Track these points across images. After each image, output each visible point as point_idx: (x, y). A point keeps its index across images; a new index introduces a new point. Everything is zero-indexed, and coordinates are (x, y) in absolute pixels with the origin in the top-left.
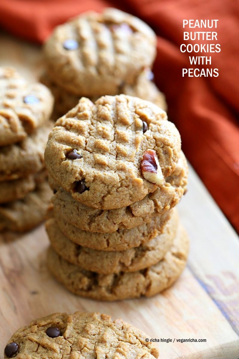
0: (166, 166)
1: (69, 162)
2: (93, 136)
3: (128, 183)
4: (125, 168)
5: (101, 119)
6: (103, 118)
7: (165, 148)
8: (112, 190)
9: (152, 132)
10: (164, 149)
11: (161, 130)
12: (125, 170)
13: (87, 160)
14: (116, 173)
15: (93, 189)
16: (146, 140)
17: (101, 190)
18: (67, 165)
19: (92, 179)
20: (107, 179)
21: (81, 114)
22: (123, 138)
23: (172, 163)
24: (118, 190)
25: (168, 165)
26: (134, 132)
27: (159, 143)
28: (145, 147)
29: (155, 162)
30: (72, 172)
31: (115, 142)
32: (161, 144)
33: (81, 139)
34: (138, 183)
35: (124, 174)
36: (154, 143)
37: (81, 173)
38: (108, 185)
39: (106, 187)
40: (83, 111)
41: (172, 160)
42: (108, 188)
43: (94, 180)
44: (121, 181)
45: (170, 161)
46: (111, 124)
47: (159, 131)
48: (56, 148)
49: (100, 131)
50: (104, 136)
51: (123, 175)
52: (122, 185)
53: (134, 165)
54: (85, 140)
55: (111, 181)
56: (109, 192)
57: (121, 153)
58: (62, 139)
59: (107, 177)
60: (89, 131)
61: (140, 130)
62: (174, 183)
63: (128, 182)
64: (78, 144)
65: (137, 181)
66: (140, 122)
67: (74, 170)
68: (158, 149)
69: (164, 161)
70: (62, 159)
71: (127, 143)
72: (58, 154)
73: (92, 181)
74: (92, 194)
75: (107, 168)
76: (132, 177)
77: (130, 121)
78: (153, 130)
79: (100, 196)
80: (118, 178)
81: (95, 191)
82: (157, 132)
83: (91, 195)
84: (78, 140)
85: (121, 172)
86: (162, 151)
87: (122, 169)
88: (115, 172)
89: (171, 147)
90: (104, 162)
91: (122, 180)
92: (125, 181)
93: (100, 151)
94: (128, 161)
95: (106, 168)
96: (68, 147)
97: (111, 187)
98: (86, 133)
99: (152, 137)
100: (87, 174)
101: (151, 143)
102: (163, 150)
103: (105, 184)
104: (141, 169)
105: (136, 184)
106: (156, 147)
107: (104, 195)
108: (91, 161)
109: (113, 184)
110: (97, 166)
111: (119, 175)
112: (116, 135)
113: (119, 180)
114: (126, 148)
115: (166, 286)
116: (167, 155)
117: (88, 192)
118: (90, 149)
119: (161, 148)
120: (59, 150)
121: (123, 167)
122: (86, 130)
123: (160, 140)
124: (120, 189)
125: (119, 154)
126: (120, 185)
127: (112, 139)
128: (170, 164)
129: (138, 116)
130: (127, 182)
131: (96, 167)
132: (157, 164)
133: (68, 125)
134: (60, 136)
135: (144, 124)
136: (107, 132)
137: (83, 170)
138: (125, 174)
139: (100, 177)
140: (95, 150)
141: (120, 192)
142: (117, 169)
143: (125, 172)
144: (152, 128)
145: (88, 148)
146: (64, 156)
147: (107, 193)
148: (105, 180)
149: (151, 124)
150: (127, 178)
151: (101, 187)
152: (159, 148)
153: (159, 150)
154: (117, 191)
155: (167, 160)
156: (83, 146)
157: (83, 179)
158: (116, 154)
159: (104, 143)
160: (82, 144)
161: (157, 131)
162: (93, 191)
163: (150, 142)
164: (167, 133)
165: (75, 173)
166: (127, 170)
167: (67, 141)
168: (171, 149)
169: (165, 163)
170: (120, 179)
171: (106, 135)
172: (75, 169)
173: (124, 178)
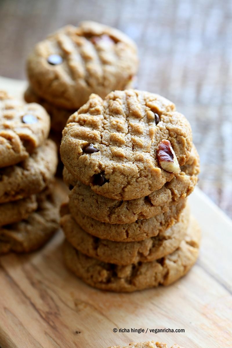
0: (181, 156)
1: (87, 155)
2: (107, 130)
3: (147, 173)
4: (142, 158)
5: (114, 113)
6: (115, 112)
7: (179, 138)
8: (132, 181)
9: (165, 124)
10: (178, 139)
11: (173, 121)
12: (142, 160)
13: (104, 153)
14: (134, 164)
15: (113, 181)
16: (160, 131)
17: (121, 181)
18: (85, 159)
19: (112, 171)
21: (93, 109)
22: (137, 130)
23: (186, 152)
24: (138, 180)
25: (183, 155)
26: (147, 124)
27: (172, 133)
28: (159, 138)
29: (171, 151)
30: (91, 165)
31: (129, 134)
32: (175, 134)
33: (97, 133)
34: (156, 172)
35: (142, 165)
36: (167, 133)
37: (100, 166)
38: (128, 177)
39: (126, 178)
40: (95, 107)
41: (186, 149)
42: (127, 179)
43: (113, 172)
44: (140, 171)
45: (184, 150)
46: (124, 117)
47: (171, 122)
48: (73, 143)
49: (114, 125)
50: (119, 129)
51: (141, 165)
52: (141, 175)
53: (151, 156)
54: (100, 134)
55: (131, 172)
56: (129, 183)
57: (137, 144)
58: (77, 134)
59: (126, 169)
60: (103, 125)
61: (153, 122)
62: (187, 172)
63: (147, 172)
64: (94, 138)
65: (156, 170)
66: (152, 114)
67: (93, 163)
68: (172, 140)
69: (178, 150)
70: (79, 154)
71: (141, 135)
72: (75, 149)
73: (111, 173)
74: (112, 186)
75: (125, 160)
76: (150, 167)
77: (142, 114)
78: (165, 121)
79: (120, 187)
80: (137, 169)
81: (115, 183)
82: (170, 123)
83: (111, 187)
84: (94, 135)
85: (139, 162)
86: (176, 141)
87: (140, 160)
88: (133, 163)
89: (184, 137)
90: (122, 154)
91: (141, 170)
92: (144, 171)
93: (116, 144)
94: (145, 152)
95: (124, 160)
96: (84, 142)
97: (131, 178)
98: (100, 127)
99: (165, 128)
100: (106, 167)
101: (164, 134)
102: (176, 139)
103: (125, 175)
104: (158, 159)
105: (154, 174)
106: (170, 138)
107: (124, 186)
108: (109, 154)
109: (133, 174)
110: (115, 158)
111: (137, 166)
112: (130, 128)
113: (138, 171)
114: (141, 140)
115: (182, 274)
116: (180, 144)
117: (108, 184)
118: (106, 143)
119: (175, 138)
120: (76, 145)
121: (140, 158)
122: (100, 124)
123: (173, 130)
124: (140, 179)
125: (135, 146)
126: (139, 176)
127: (127, 132)
128: (184, 153)
129: (149, 109)
130: (145, 172)
131: (115, 159)
132: (173, 153)
133: (82, 120)
134: (75, 132)
135: (155, 115)
136: (121, 125)
137: (101, 163)
138: (143, 164)
139: (119, 169)
140: (111, 143)
141: (139, 182)
142: (135, 160)
143: (143, 163)
144: (164, 119)
145: (104, 142)
146: (82, 151)
147: (127, 183)
148: (124, 171)
149: (162, 116)
150: (145, 168)
151: (121, 178)
152: (173, 138)
153: (173, 140)
154: (137, 181)
155: (181, 149)
156: (99, 140)
157: (103, 171)
158: (132, 146)
159: (120, 136)
160: (97, 137)
161: (169, 122)
162: (113, 183)
163: (163, 133)
164: (179, 123)
165: (94, 166)
166: (144, 160)
167: (83, 136)
168: (185, 139)
169: (179, 153)
170: (138, 170)
171: (121, 129)
172: (93, 162)
173: (143, 168)
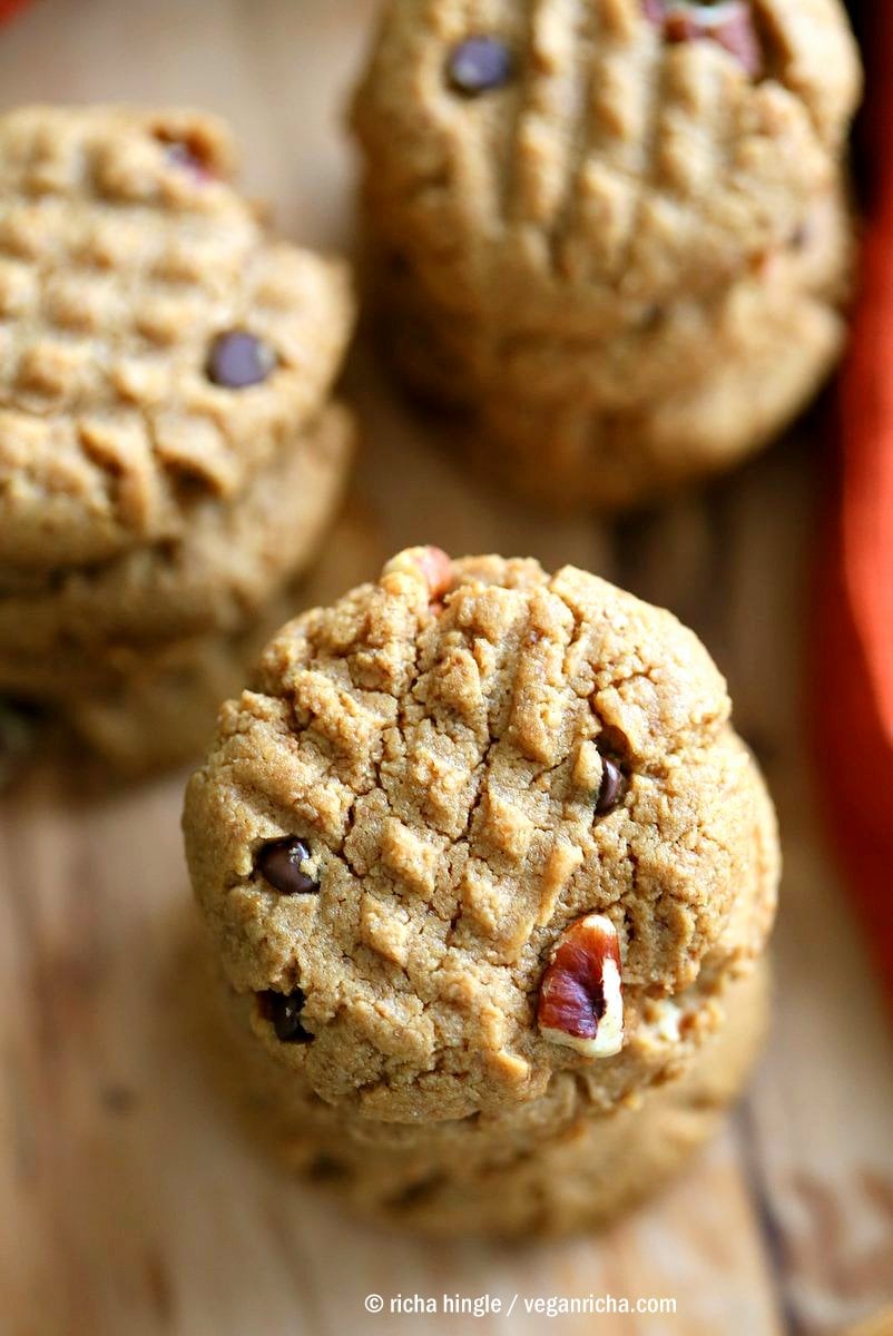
0: (654, 976)
1: (259, 899)
2: (386, 791)
3: (466, 1067)
4: (467, 1001)
5: (443, 709)
6: (446, 710)
7: (666, 908)
8: (399, 1078)
9: (633, 827)
10: (663, 912)
11: (670, 823)
12: (467, 1008)
13: (332, 912)
14: (426, 1016)
15: (326, 1053)
16: (597, 860)
17: (354, 1066)
18: (248, 912)
19: (330, 1014)
20: (383, 1034)
21: (366, 657)
22: (499, 841)
23: (682, 966)
24: (422, 1082)
25: (664, 972)
26: (557, 809)
27: (644, 881)
28: (584, 893)
29: (602, 986)
30: (260, 950)
31: (465, 846)
32: (654, 889)
33: (333, 799)
34: (505, 1073)
35: (459, 1027)
36: (625, 878)
37: (293, 972)
38: (386, 1059)
39: (378, 1059)
40: (380, 647)
41: (683, 954)
42: (383, 1063)
43: (334, 1022)
44: (442, 1051)
45: (677, 956)
46: (477, 742)
47: (660, 825)
48: (224, 821)
49: (417, 782)
50: (427, 813)
51: (454, 1029)
52: (441, 1065)
53: (515, 982)
54: (348, 804)
55: (400, 1048)
56: (385, 1079)
57: (470, 916)
58: (256, 781)
59: (388, 1030)
60: (376, 757)
61: (586, 804)
63: (468, 1063)
64: (315, 821)
65: (505, 1066)
66: (592, 764)
67: (270, 949)
68: (635, 906)
69: (651, 954)
70: (235, 881)
71: (511, 866)
72: (226, 849)
73: (326, 1021)
74: (319, 1066)
75: (399, 981)
76: (485, 1047)
77: (551, 747)
78: (638, 811)
79: (348, 1081)
80: (431, 1038)
81: (332, 1062)
82: (651, 831)
83: (312, 1070)
84: (318, 809)
85: (448, 1011)
86: (650, 916)
87: (453, 1002)
88: (426, 1006)
89: (690, 908)
90: (392, 953)
91: (446, 1048)
92: (457, 1056)
93: (394, 882)
94: (493, 964)
95: (395, 981)
96: (273, 831)
97: (397, 1066)
98: (364, 768)
99: (623, 851)
100: (312, 988)
101: (613, 876)
102: (655, 909)
103: (377, 1051)
104: (538, 1009)
105: (495, 1075)
106: (631, 898)
107: (364, 1083)
108: (346, 927)
109: (406, 1058)
110: (363, 956)
111: (437, 1027)
112: (478, 811)
113: (434, 1049)
114: (494, 896)
116: (666, 930)
117: (304, 1051)
118: (358, 864)
119: (649, 902)
120: (232, 836)
121: (460, 995)
122: (365, 753)
123: (653, 871)
124: (432, 1079)
125: (463, 922)
126: (431, 1067)
127: (458, 832)
128: (674, 969)
129: (596, 728)
130: (461, 1061)
131: (360, 961)
132: (606, 996)
133: (301, 706)
134: (255, 766)
135: (606, 777)
136: (442, 799)
137: (303, 963)
138: (464, 1027)
139: (359, 1018)
140: (374, 872)
141: (428, 1090)
142: (435, 996)
143: (466, 1018)
144: (636, 803)
145: (349, 853)
146: (246, 866)
147: (376, 1077)
148: (376, 1037)
149: (638, 779)
150: (466, 1046)
151: (356, 1056)
152: (642, 901)
153: (641, 910)
154: (416, 1082)
155: (665, 949)
156: (332, 837)
157: (299, 997)
158: (453, 914)
159: (419, 851)
160: (330, 827)
161: (650, 824)
162: (323, 1058)
163: (608, 875)
164: (693, 838)
165: (271, 964)
166: (475, 1009)
167: (274, 800)
168: (688, 917)
169: (652, 961)
170: (435, 1045)
171: (437, 809)
172: (273, 944)
173: (456, 1042)
